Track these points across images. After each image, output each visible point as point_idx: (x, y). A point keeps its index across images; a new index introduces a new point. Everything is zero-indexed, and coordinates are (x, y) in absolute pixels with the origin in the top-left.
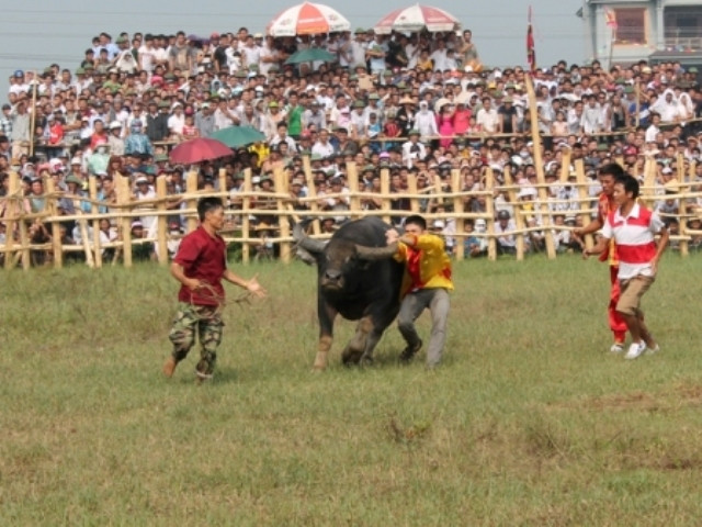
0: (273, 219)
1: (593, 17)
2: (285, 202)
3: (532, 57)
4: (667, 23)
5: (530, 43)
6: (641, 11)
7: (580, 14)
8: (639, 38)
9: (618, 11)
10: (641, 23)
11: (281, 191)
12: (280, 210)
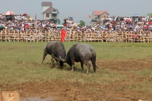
0: (5, 36)
1: (43, 14)
2: (6, 34)
3: (36, 19)
4: (52, 15)
5: (36, 17)
6: (49, 14)
7: (42, 14)
8: (49, 17)
9: (46, 14)
10: (49, 15)
11: (6, 33)
12: (6, 35)
